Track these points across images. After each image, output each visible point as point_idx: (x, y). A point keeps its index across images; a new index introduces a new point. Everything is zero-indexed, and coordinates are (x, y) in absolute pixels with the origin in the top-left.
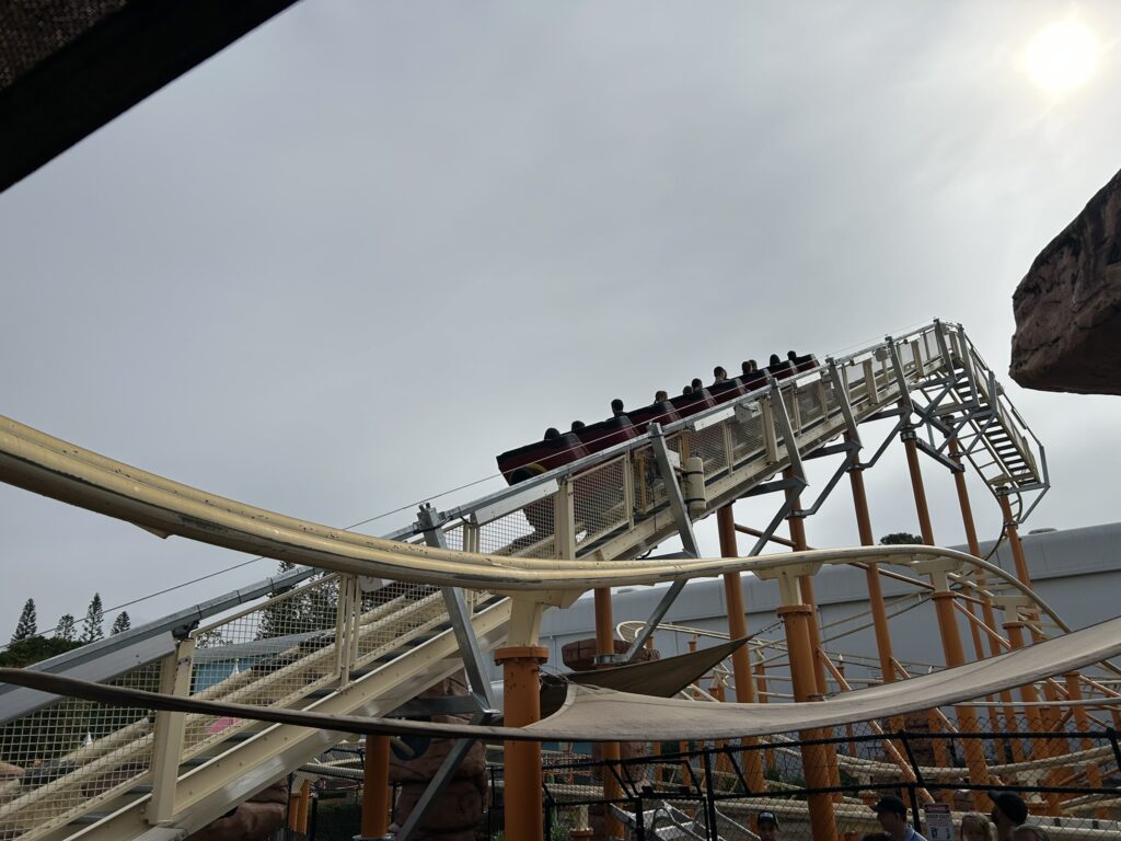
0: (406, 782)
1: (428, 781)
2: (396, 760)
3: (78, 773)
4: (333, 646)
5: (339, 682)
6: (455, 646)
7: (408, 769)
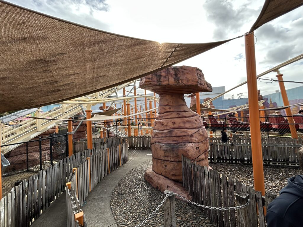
0: (75, 126)
1: (77, 125)
2: (73, 123)
3: (23, 126)
4: (62, 108)
5: (63, 114)
6: (80, 108)
7: (75, 124)
